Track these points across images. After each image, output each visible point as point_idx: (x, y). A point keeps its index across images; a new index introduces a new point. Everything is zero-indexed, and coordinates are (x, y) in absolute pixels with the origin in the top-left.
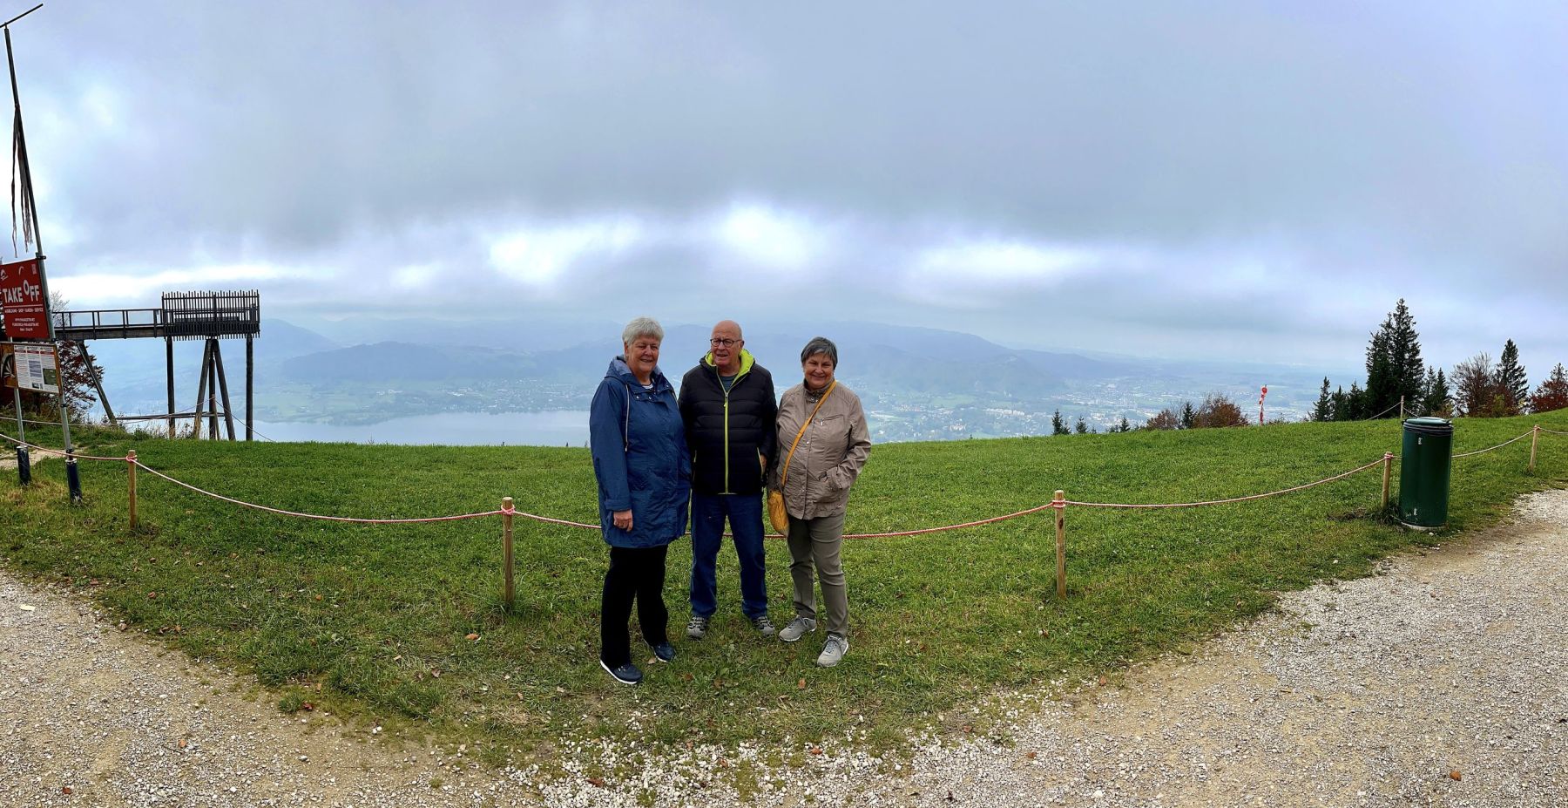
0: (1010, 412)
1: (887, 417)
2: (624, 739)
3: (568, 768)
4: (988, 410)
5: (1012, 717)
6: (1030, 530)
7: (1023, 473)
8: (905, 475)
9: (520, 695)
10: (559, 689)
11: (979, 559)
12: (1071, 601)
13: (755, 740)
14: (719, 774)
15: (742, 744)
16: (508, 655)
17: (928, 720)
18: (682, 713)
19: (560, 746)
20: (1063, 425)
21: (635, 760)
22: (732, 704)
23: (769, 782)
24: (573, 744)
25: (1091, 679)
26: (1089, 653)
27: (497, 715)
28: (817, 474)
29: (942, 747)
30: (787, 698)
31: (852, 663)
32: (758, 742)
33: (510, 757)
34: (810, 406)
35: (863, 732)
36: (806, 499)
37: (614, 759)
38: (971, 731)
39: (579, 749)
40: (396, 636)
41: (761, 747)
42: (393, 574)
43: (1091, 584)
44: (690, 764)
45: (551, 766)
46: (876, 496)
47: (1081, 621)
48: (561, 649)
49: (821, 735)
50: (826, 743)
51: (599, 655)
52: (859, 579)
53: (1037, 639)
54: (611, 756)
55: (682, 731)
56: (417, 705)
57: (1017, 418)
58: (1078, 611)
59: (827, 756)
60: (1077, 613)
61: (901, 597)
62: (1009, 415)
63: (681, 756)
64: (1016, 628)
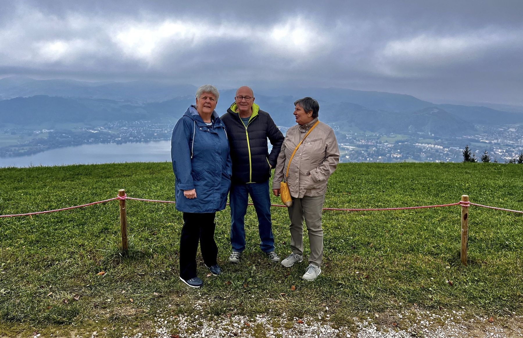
0: (433, 146)
1: (351, 148)
2: (192, 314)
3: (159, 332)
4: (417, 144)
5: (424, 325)
6: (442, 220)
7: (440, 185)
8: (360, 181)
9: (131, 300)
10: (155, 293)
11: (405, 232)
12: (471, 267)
13: (266, 314)
14: (245, 330)
15: (258, 316)
16: (124, 280)
17: (369, 315)
18: (225, 300)
19: (155, 322)
20: (471, 156)
21: (197, 324)
22: (253, 296)
23: (273, 335)
24: (162, 320)
25: (482, 316)
26: (482, 301)
27: (117, 312)
28: (305, 172)
29: (377, 330)
30: (285, 295)
31: (323, 280)
32: (267, 315)
33: (125, 332)
34: (303, 135)
35: (328, 316)
36: (299, 186)
37: (186, 325)
38: (397, 326)
39: (166, 322)
40: (49, 282)
41: (270, 317)
42: (46, 247)
43: (487, 260)
44: (229, 325)
45: (149, 332)
46: (341, 192)
47: (478, 281)
48: (156, 273)
49: (304, 314)
50: (306, 318)
51: (179, 274)
52: (328, 236)
53: (445, 285)
54: (184, 323)
55: (225, 309)
56: (64, 317)
57: (437, 151)
58: (475, 274)
59: (306, 325)
60: (475, 275)
61: (354, 248)
62: (432, 148)
63: (224, 321)
64: (430, 275)
